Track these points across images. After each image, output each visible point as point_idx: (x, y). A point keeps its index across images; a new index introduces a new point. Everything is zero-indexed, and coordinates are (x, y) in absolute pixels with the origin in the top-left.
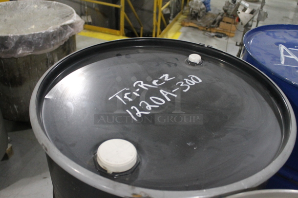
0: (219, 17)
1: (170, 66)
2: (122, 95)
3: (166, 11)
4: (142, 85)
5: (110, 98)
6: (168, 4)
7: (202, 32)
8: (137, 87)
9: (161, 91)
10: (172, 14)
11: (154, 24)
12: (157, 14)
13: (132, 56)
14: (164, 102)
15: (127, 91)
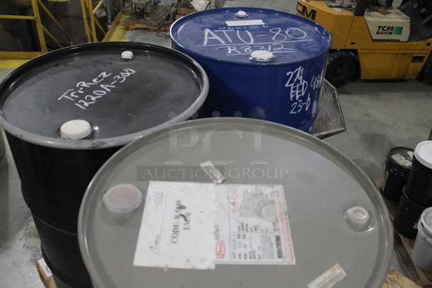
0: (174, 9)
1: (106, 66)
2: (69, 94)
3: (100, 13)
4: (84, 84)
5: (59, 99)
6: (100, 3)
7: (155, 33)
8: (80, 86)
9: (102, 86)
10: (109, 17)
11: (88, 33)
12: (89, 19)
13: (70, 64)
14: (105, 93)
15: (73, 91)
